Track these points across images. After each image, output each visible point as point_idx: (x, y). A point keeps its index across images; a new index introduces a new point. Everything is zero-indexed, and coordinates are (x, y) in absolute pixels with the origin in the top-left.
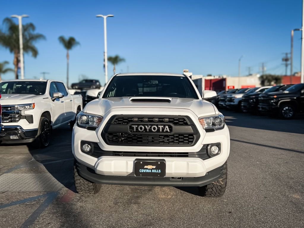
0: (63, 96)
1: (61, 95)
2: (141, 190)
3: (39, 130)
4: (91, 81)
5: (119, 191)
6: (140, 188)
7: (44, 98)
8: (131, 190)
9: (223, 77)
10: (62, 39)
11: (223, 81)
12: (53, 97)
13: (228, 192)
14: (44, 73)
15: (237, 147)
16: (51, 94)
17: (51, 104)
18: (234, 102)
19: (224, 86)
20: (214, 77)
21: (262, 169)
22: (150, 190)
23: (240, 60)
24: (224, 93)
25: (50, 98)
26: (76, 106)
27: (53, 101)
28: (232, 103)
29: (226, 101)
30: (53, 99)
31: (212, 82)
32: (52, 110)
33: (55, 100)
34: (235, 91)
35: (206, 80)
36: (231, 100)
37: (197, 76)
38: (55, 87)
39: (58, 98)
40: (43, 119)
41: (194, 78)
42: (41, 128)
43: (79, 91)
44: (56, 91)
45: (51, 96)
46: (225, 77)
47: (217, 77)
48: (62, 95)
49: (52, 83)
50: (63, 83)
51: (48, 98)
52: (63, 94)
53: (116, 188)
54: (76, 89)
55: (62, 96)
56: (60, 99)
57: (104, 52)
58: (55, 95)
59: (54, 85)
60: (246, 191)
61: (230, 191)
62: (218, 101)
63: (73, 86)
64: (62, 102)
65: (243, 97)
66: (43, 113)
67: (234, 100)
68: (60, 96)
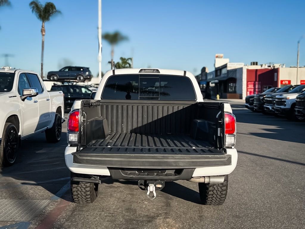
0: (37, 94)
1: (34, 92)
2: (138, 221)
3: (2, 141)
4: (78, 69)
5: (109, 222)
6: (137, 219)
7: (10, 97)
8: (125, 221)
9: (274, 67)
10: (35, 6)
11: (274, 72)
12: (23, 95)
13: (249, 226)
14: (6, 56)
15: (277, 170)
16: (20, 91)
17: (20, 104)
18: (285, 105)
19: (275, 80)
20: (262, 66)
21: (302, 198)
22: (149, 221)
23: (299, 42)
24: (273, 91)
25: (18, 96)
26: (54, 108)
27: (23, 100)
28: (282, 107)
29: (274, 104)
30: (23, 97)
31: (258, 73)
32: (20, 113)
33: (26, 100)
34: (288, 89)
35: (249, 71)
36: (282, 102)
37: (236, 64)
38: (26, 80)
39: (31, 96)
40: (9, 126)
41: (230, 67)
42: (6, 138)
43: (59, 84)
44: (27, 86)
45: (20, 94)
46: (277, 66)
47: (265, 67)
48: (36, 92)
49: (22, 75)
50: (37, 75)
51: (16, 96)
52: (38, 92)
53: (105, 219)
54: (54, 80)
55: (35, 94)
56: (32, 97)
57: (98, 28)
58: (26, 92)
59: (25, 78)
60: (273, 225)
61: (253, 224)
62: (264, 103)
63: (51, 76)
64: (35, 102)
65: (297, 98)
66: (9, 117)
67: (285, 102)
68: (33, 94)
